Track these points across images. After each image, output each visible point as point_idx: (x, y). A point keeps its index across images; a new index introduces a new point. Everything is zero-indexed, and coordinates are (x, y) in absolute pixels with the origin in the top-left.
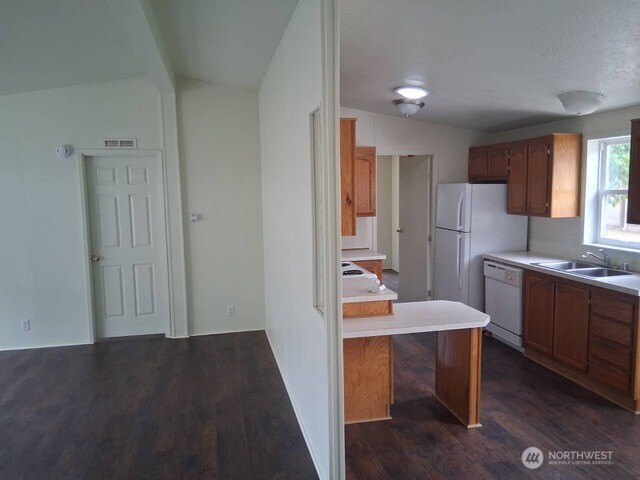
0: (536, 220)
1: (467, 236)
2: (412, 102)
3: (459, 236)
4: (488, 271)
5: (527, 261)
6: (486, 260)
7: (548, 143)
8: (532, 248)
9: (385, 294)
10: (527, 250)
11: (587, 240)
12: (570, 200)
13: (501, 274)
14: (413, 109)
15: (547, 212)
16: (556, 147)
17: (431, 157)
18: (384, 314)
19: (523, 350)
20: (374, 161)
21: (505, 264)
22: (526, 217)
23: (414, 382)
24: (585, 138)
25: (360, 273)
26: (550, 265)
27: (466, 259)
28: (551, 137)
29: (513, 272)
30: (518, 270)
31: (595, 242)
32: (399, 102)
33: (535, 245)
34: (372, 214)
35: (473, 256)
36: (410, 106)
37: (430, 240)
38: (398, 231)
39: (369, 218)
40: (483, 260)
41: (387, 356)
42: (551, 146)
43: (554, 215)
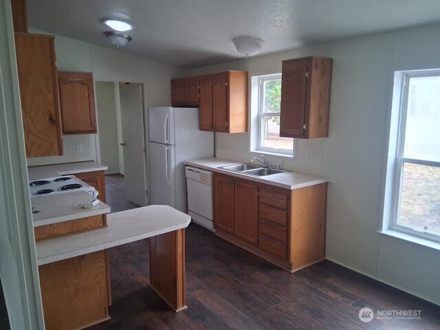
0: (220, 135)
1: (172, 147)
2: (121, 35)
3: (167, 148)
4: (188, 174)
5: (215, 166)
6: (187, 165)
7: (226, 77)
8: (217, 155)
9: (98, 208)
10: (214, 157)
11: (253, 149)
12: (241, 120)
13: (197, 176)
14: (122, 42)
15: (227, 129)
16: (232, 81)
17: (142, 85)
18: (99, 227)
19: (214, 230)
20: (92, 86)
21: (200, 169)
22: (213, 133)
23: (133, 275)
24: (250, 74)
25: (78, 186)
26: (229, 167)
27: (173, 166)
28: (228, 73)
29: (205, 174)
30: (209, 173)
31: (258, 150)
32: (110, 33)
33: (219, 152)
34: (94, 131)
35: (177, 163)
36: (119, 39)
37: (145, 151)
38: (122, 144)
39: (92, 135)
40: (185, 166)
41: (104, 265)
42: (227, 80)
43: (231, 132)
